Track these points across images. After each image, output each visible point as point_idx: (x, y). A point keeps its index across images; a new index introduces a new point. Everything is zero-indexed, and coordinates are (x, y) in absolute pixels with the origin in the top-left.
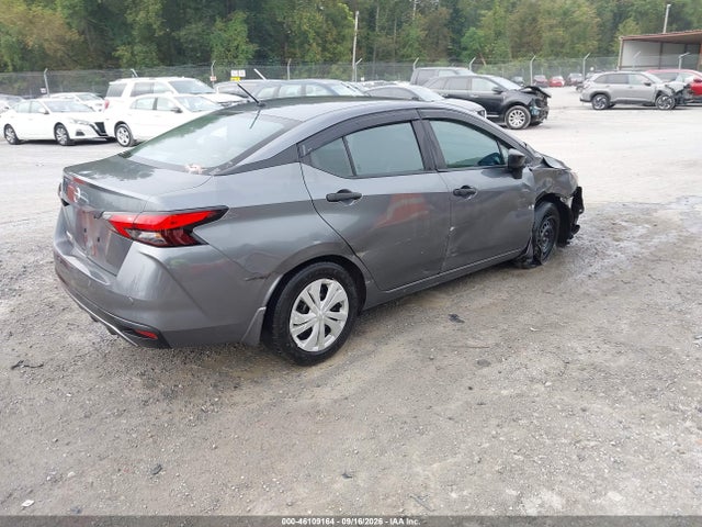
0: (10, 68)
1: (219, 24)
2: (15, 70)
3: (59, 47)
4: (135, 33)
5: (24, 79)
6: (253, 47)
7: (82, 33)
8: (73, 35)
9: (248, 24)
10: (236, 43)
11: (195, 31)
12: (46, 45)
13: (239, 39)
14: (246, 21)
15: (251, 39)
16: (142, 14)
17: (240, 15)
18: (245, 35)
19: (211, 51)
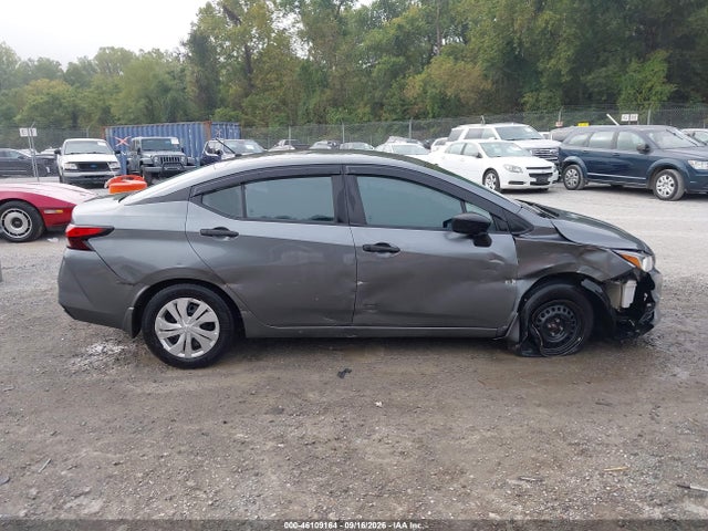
0: (430, 115)
1: (634, 65)
2: (433, 117)
3: (472, 95)
4: (543, 80)
5: (439, 125)
6: (671, 88)
7: (495, 82)
8: (488, 85)
9: (669, 62)
10: (649, 85)
11: (604, 74)
12: (462, 95)
13: (655, 79)
14: (668, 60)
15: (669, 78)
16: (553, 61)
17: (662, 54)
18: (663, 75)
19: (619, 94)
